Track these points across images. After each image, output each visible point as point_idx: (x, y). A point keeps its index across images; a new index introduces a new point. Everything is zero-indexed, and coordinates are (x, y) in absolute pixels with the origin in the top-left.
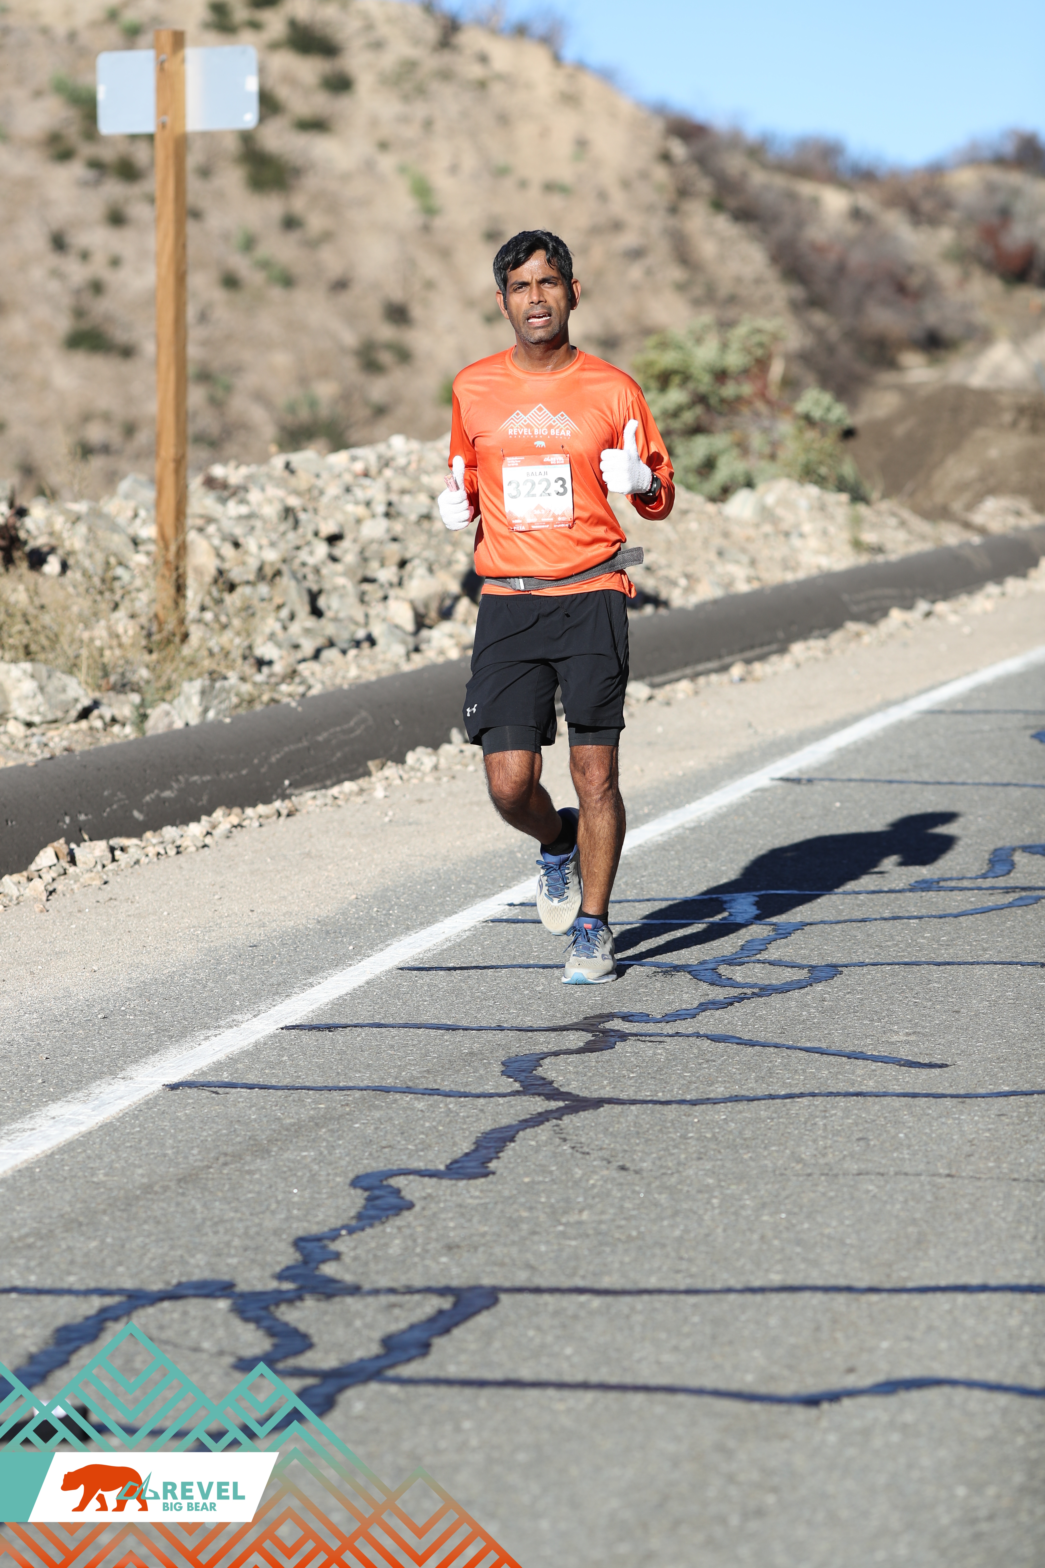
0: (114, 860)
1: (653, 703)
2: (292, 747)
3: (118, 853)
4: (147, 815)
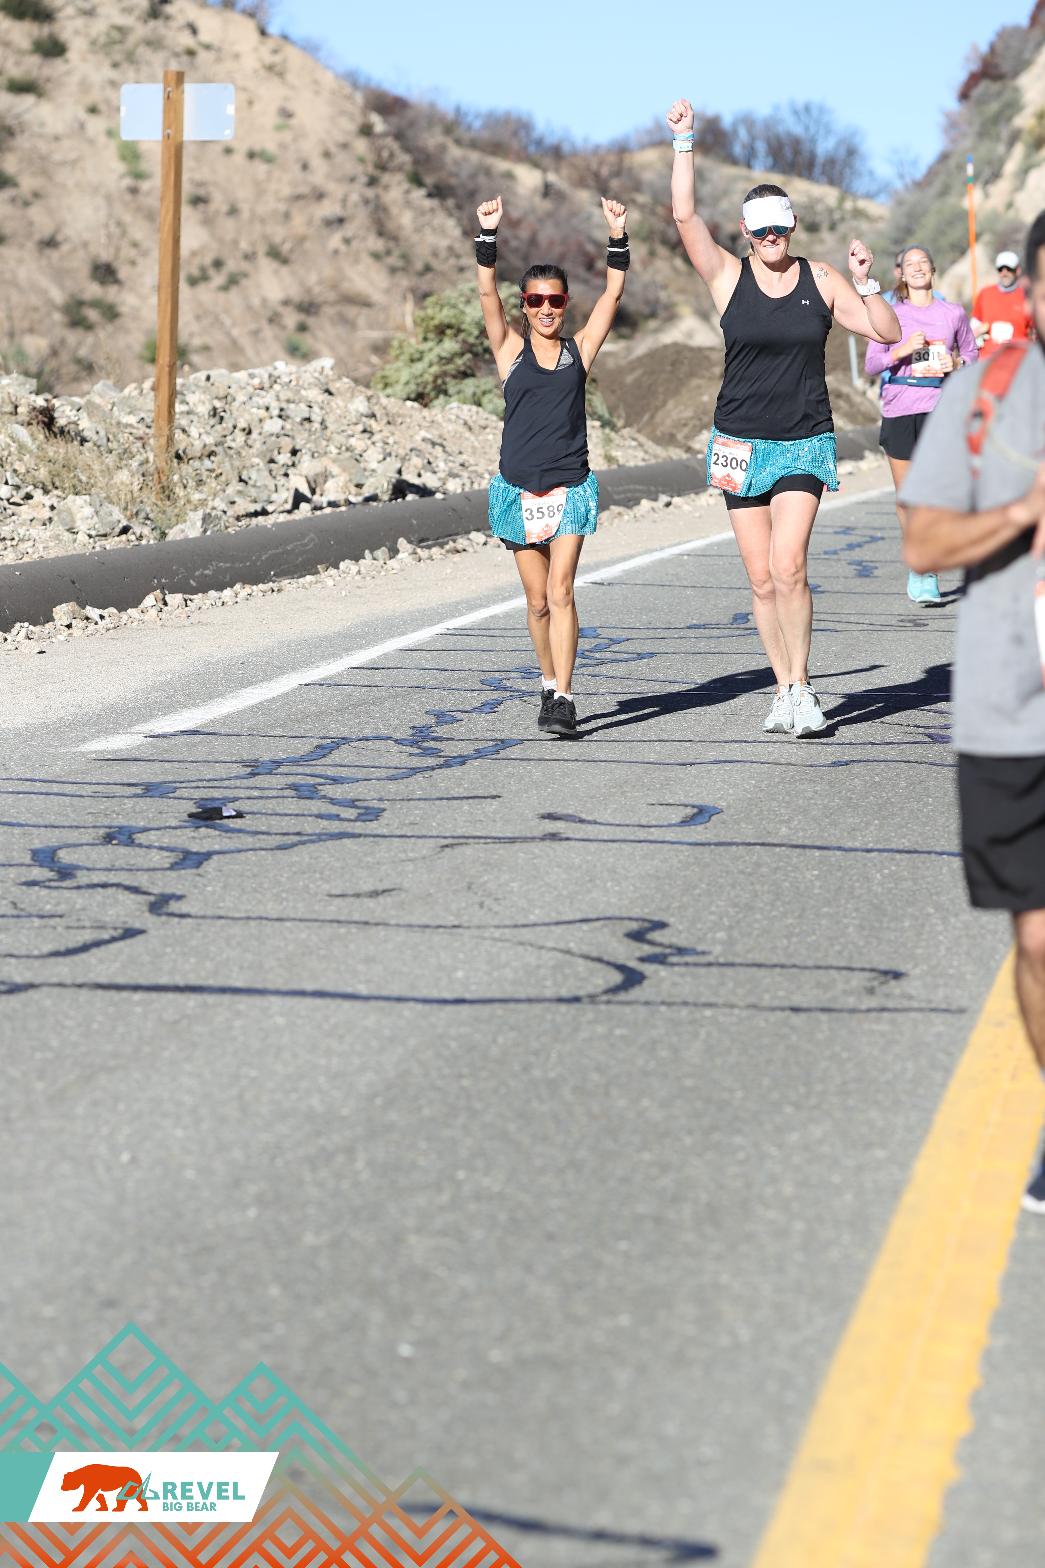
0: (186, 606)
1: (488, 546)
2: (273, 551)
3: (189, 602)
4: (197, 583)
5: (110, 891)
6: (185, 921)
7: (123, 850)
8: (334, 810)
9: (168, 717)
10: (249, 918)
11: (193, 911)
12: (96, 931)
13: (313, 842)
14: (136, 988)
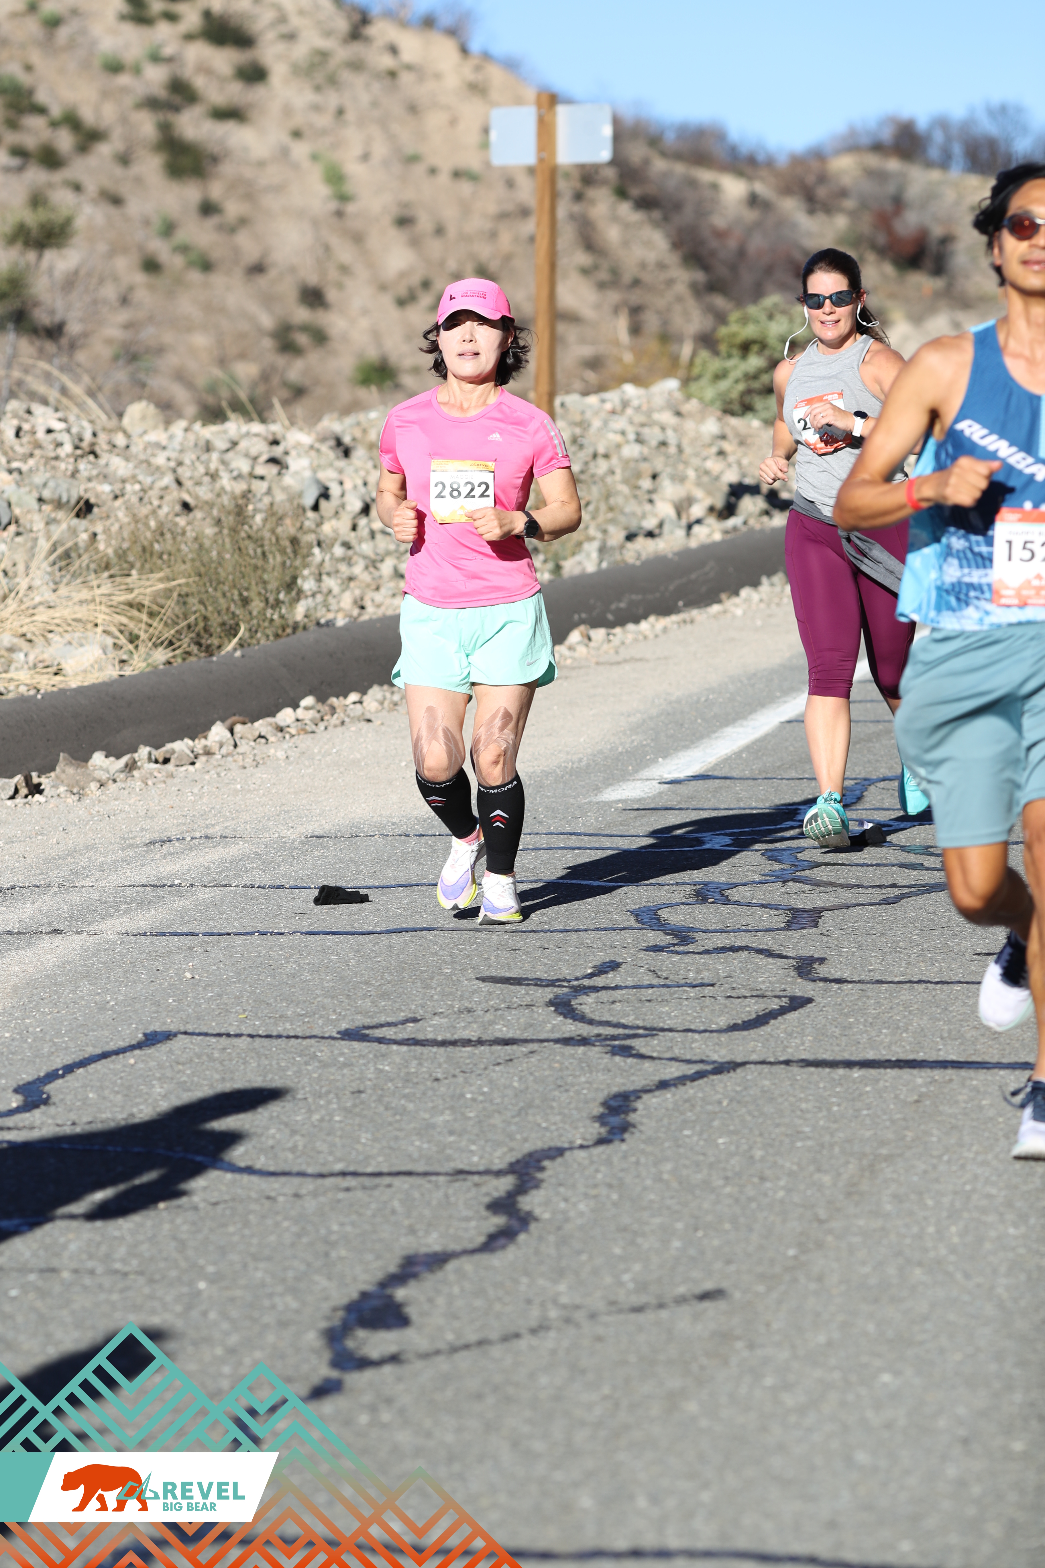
0: (611, 640)
2: (679, 581)
3: (611, 636)
4: (615, 617)
5: (744, 954)
6: (845, 987)
7: (724, 909)
8: (912, 858)
9: (668, 761)
10: (910, 982)
11: (846, 975)
12: (761, 1000)
13: (916, 894)
14: (849, 1064)
